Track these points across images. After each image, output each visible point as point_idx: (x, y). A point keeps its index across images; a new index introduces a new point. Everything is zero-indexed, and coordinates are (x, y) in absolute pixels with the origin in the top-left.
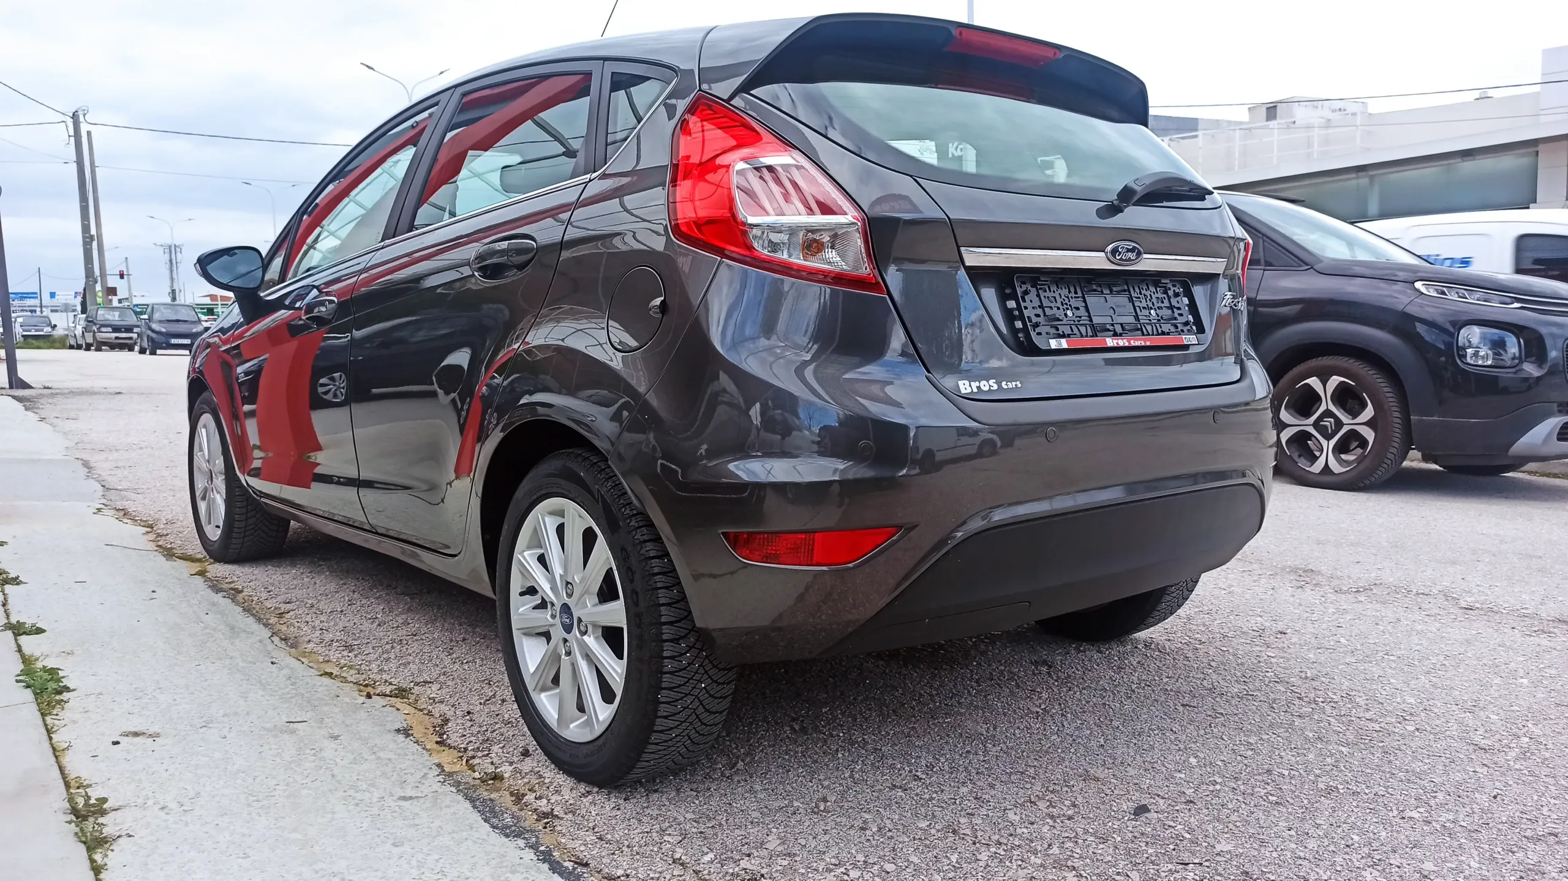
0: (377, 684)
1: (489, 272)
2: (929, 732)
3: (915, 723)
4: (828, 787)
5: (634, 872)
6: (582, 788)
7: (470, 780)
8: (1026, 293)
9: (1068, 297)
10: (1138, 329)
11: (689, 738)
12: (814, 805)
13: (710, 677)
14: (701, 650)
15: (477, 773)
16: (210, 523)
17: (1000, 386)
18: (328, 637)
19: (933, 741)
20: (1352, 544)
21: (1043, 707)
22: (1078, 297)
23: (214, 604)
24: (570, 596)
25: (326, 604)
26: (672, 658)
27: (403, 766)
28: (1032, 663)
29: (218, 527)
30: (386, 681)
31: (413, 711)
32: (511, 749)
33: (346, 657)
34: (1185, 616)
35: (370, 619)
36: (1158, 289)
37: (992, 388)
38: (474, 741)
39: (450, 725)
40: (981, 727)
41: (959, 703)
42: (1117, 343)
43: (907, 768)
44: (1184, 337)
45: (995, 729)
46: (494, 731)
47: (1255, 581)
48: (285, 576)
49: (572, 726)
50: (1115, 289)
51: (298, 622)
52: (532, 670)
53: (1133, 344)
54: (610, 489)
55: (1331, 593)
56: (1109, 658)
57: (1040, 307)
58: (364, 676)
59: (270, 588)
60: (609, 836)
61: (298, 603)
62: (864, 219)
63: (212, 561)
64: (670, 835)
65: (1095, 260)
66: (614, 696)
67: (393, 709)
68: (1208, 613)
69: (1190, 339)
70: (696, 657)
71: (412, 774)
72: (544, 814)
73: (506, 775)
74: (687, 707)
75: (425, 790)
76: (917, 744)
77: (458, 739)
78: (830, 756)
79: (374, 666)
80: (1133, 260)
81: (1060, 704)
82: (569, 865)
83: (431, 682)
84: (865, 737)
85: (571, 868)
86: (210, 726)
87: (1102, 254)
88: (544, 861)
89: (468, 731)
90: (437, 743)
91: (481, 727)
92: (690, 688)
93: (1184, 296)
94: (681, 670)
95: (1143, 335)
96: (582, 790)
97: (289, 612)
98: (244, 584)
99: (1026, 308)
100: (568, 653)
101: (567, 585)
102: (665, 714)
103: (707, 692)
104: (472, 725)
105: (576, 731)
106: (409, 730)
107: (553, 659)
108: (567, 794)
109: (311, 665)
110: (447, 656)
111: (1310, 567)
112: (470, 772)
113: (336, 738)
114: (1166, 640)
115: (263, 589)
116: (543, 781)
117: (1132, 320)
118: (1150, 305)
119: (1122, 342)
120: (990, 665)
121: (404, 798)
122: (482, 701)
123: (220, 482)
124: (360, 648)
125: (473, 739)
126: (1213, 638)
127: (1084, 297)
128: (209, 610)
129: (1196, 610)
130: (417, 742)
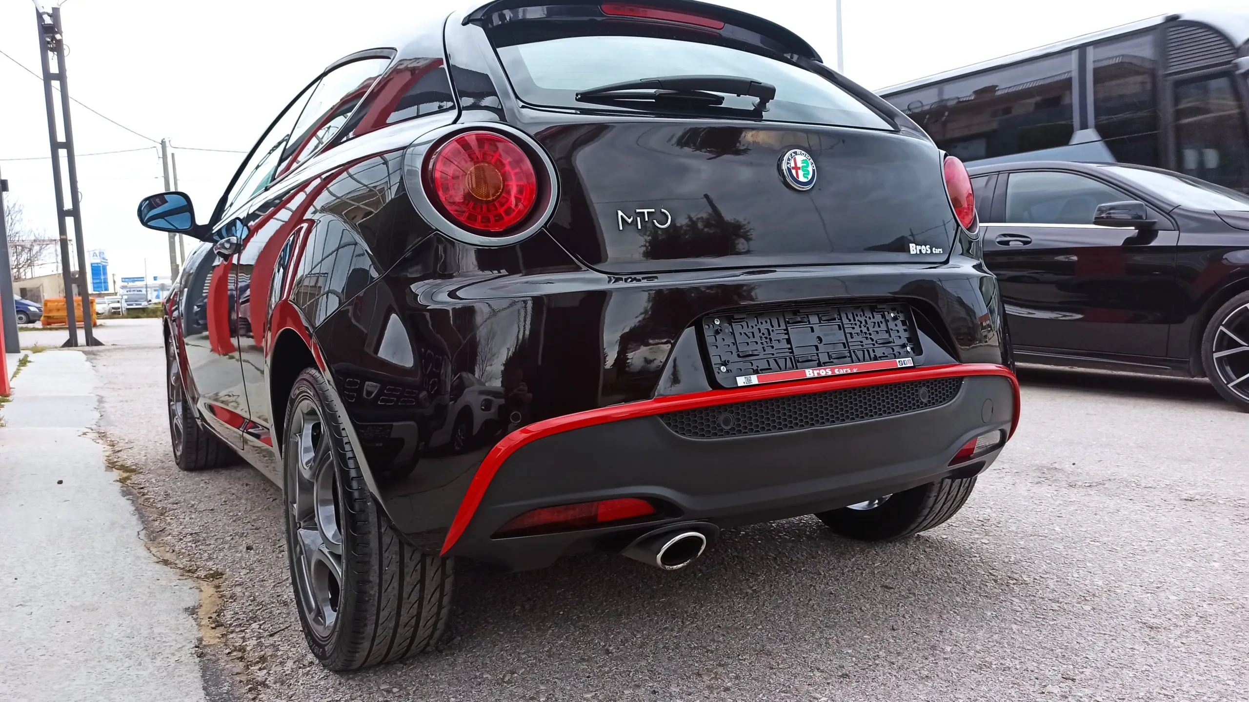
0: (199, 569)
23: (114, 505)
25: (204, 504)
27: (169, 640)
30: (208, 567)
31: (213, 592)
33: (188, 548)
35: (231, 516)
58: (193, 563)
59: (170, 492)
61: (183, 504)
67: (197, 590)
71: (171, 647)
75: (173, 660)
76: (624, 621)
78: (541, 632)
79: (207, 554)
84: (582, 615)
106: (197, 609)
111: (1054, 465)
125: (242, 616)
128: (106, 510)
130: (195, 620)
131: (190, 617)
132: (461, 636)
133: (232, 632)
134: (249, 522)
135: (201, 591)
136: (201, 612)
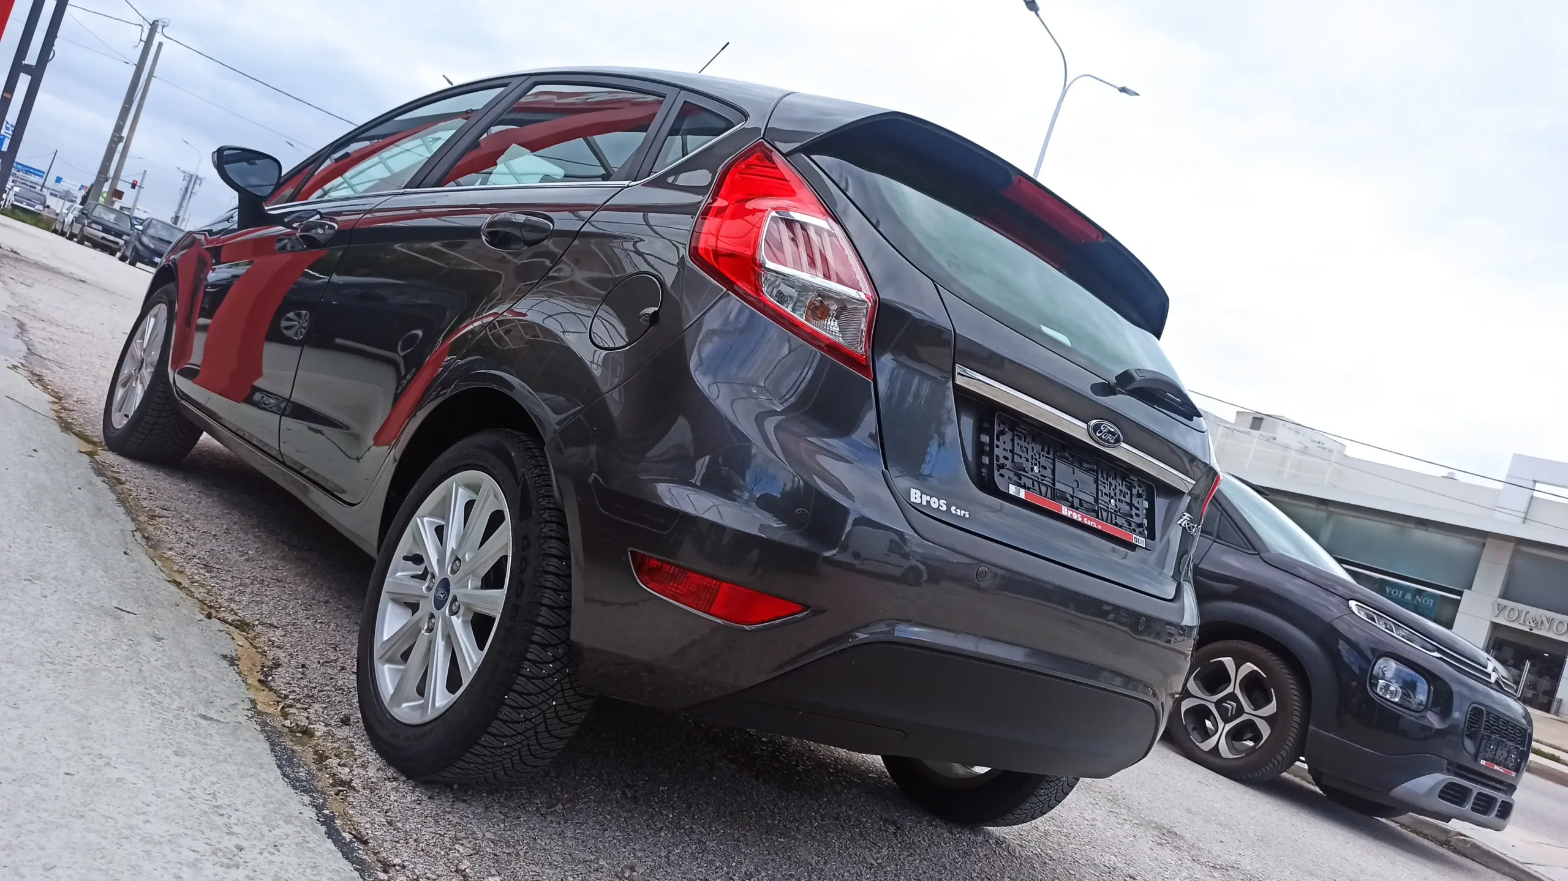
0: (223, 609)
1: (497, 240)
2: (759, 844)
3: (747, 831)
4: (640, 859)
5: (412, 866)
6: (390, 772)
7: (279, 726)
8: (1002, 433)
9: (1039, 455)
10: (1095, 512)
11: (520, 754)
12: (620, 869)
13: (564, 697)
14: (566, 666)
15: (288, 721)
16: (120, 411)
17: (949, 509)
18: (192, 551)
19: (760, 853)
20: (1221, 824)
21: (879, 861)
22: (1049, 458)
23: (91, 483)
24: (453, 572)
25: (202, 523)
26: (534, 662)
27: (216, 689)
28: (881, 818)
29: (127, 416)
30: (232, 610)
31: (248, 645)
32: (333, 713)
33: (200, 575)
34: (1043, 831)
35: (240, 552)
36: (1124, 483)
37: (940, 508)
38: (298, 692)
39: (280, 669)
40: (812, 858)
41: (798, 828)
42: (1071, 515)
43: (725, 869)
44: (1134, 536)
45: (825, 863)
46: (322, 691)
47: (1119, 824)
48: (172, 486)
49: (404, 705)
50: (1085, 465)
51: (167, 529)
52: (385, 638)
53: (1086, 522)
54: (536, 477)
55: (1188, 859)
56: (958, 842)
57: (1010, 451)
58: (212, 598)
59: (153, 490)
60: (400, 825)
61: (174, 513)
62: (876, 303)
63: (107, 448)
64: (462, 845)
65: (1076, 428)
66: (461, 684)
67: (229, 636)
68: (1066, 836)
69: (1141, 541)
70: (558, 671)
71: (222, 699)
72: (341, 781)
73: (318, 734)
74: (530, 720)
75: (229, 717)
76: (743, 850)
77: (282, 684)
78: (652, 832)
79: (226, 592)
80: (1110, 443)
81: (897, 865)
82: (348, 837)
83: (276, 627)
84: (694, 826)
85: (348, 840)
86: (36, 582)
87: (1084, 425)
88: (323, 823)
89: (295, 682)
90: (260, 681)
91: (310, 682)
92: (540, 701)
93: (1145, 500)
94: (537, 678)
95: (1098, 517)
96: (389, 774)
97: (162, 517)
98: (129, 478)
99: (998, 446)
100: (430, 630)
101: (455, 561)
102: (505, 718)
103: (556, 712)
104: (302, 678)
105: (406, 712)
106: (236, 660)
107: (411, 633)
108: (372, 772)
109: (163, 569)
110: (303, 610)
111: (1175, 830)
112: (281, 718)
113: (159, 639)
114: (1018, 844)
115: (145, 489)
116: (353, 752)
117: (1091, 500)
118: (1113, 494)
119: (1076, 516)
120: (840, 806)
121: (205, 717)
122: (321, 661)
123: (147, 373)
124: (219, 573)
125: (297, 689)
126: (1064, 859)
127: (1054, 460)
128: (83, 486)
129: (1056, 828)
130: (239, 673)
131: (232, 667)
132: (562, 804)
133: (291, 706)
134: (265, 568)
135: (233, 639)
136: (243, 665)
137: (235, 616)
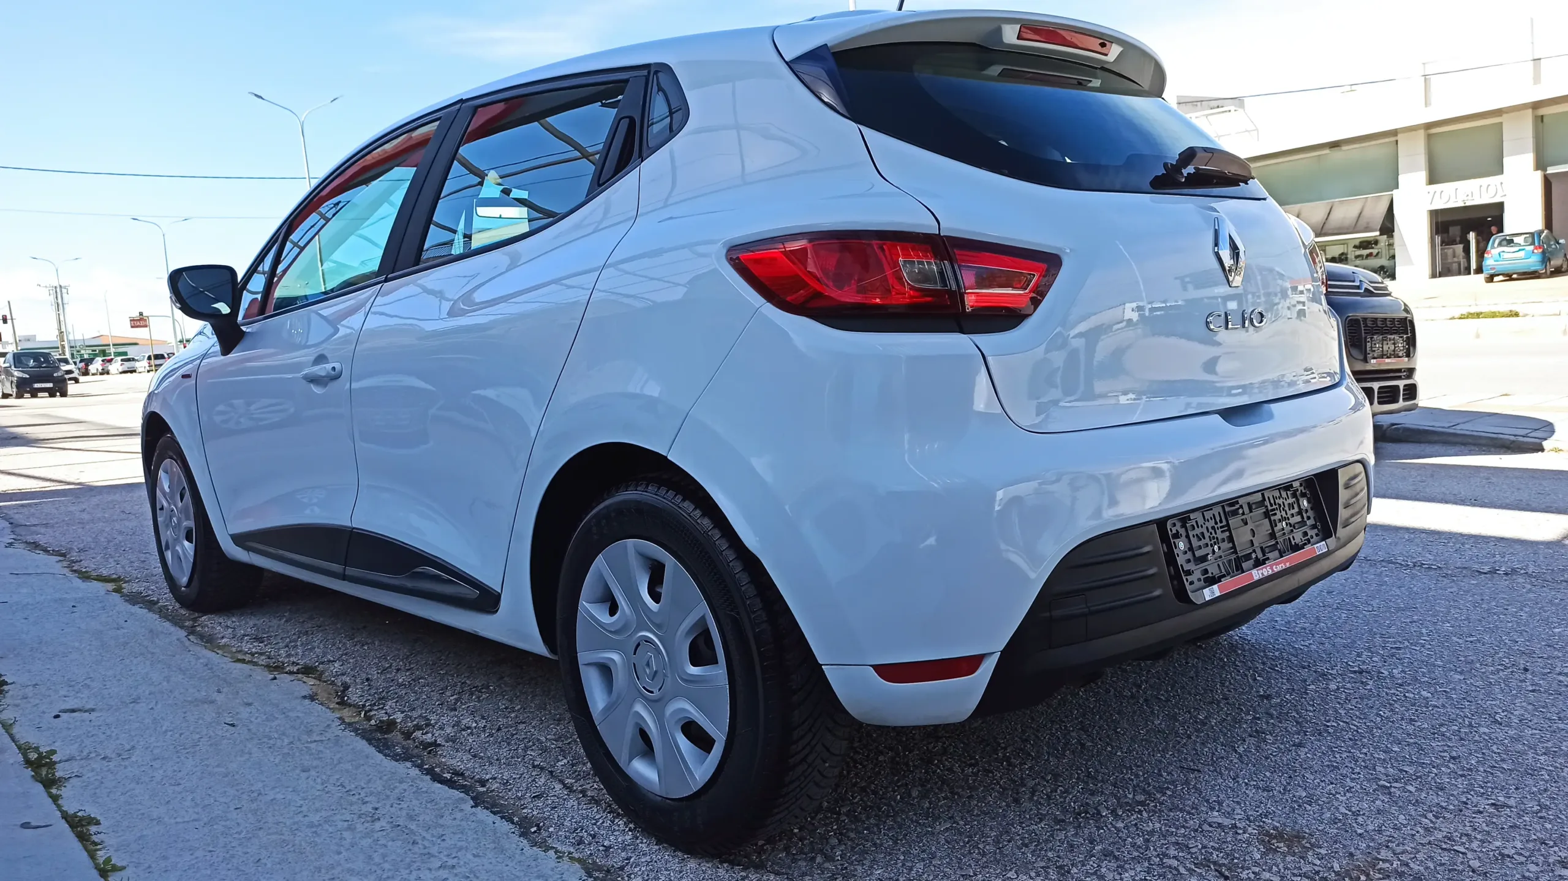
5: (500, 776)
7: (367, 727)
15: (373, 721)
18: (240, 633)
38: (371, 700)
39: (350, 690)
46: (389, 692)
51: (212, 623)
60: (482, 754)
63: (126, 580)
64: (532, 750)
72: (429, 744)
77: (356, 699)
83: (333, 661)
85: (449, 778)
88: (427, 774)
89: (366, 693)
90: (337, 703)
91: (377, 689)
97: (202, 616)
98: (159, 597)
104: (369, 689)
109: (225, 654)
110: (348, 641)
112: (367, 721)
113: (250, 704)
122: (379, 671)
124: (269, 640)
137: (298, 666)
